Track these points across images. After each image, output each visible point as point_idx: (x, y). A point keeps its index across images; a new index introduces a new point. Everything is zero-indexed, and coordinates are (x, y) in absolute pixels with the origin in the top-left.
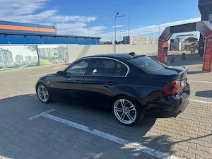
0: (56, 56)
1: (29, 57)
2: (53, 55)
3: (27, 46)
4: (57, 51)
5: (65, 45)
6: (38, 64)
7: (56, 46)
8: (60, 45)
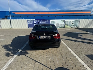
0: (73, 25)
1: (61, 24)
2: (71, 24)
3: (61, 20)
4: (74, 22)
5: (79, 20)
6: (64, 27)
7: (74, 20)
8: (76, 20)
